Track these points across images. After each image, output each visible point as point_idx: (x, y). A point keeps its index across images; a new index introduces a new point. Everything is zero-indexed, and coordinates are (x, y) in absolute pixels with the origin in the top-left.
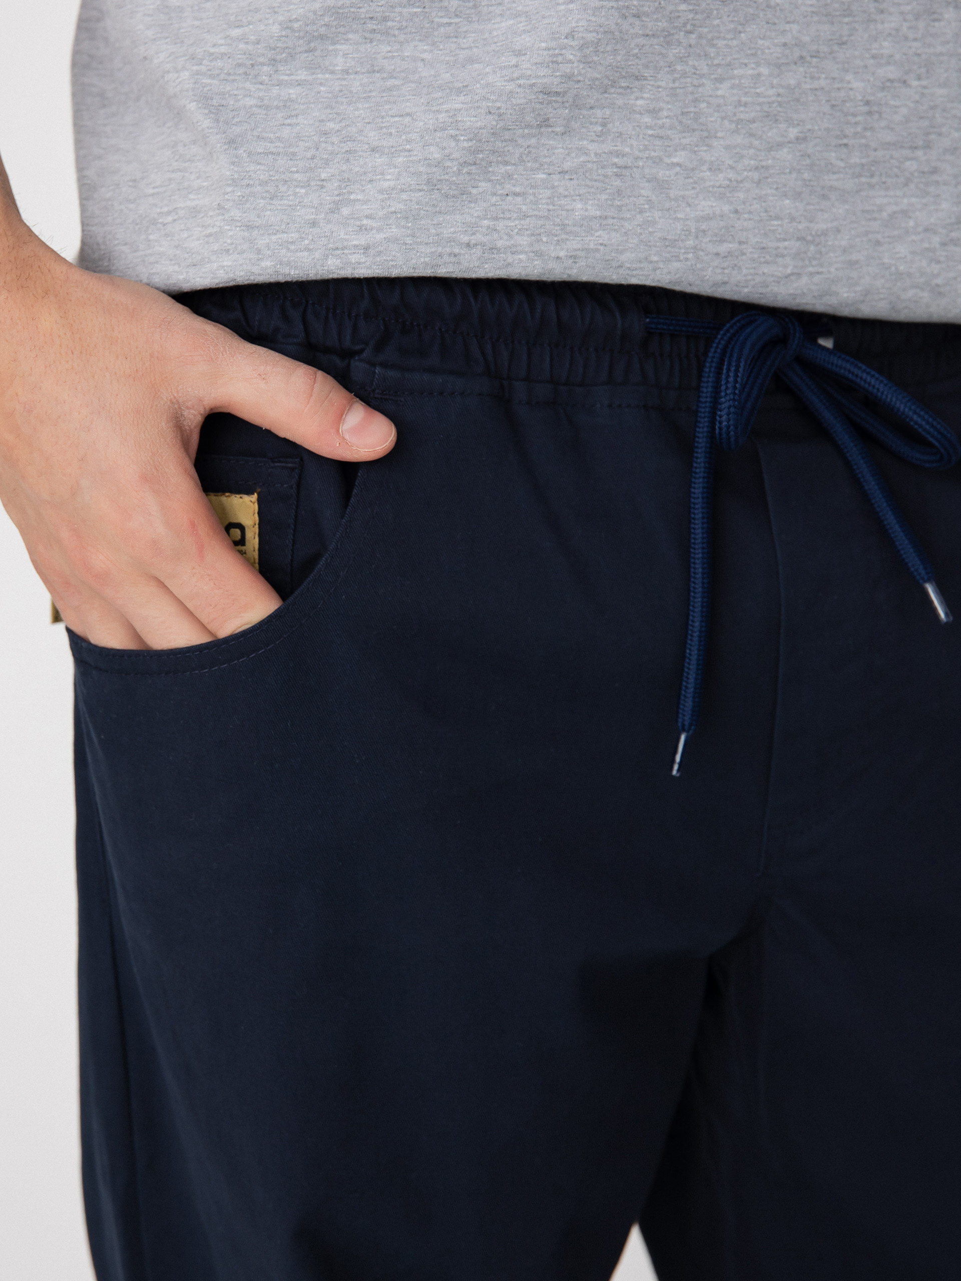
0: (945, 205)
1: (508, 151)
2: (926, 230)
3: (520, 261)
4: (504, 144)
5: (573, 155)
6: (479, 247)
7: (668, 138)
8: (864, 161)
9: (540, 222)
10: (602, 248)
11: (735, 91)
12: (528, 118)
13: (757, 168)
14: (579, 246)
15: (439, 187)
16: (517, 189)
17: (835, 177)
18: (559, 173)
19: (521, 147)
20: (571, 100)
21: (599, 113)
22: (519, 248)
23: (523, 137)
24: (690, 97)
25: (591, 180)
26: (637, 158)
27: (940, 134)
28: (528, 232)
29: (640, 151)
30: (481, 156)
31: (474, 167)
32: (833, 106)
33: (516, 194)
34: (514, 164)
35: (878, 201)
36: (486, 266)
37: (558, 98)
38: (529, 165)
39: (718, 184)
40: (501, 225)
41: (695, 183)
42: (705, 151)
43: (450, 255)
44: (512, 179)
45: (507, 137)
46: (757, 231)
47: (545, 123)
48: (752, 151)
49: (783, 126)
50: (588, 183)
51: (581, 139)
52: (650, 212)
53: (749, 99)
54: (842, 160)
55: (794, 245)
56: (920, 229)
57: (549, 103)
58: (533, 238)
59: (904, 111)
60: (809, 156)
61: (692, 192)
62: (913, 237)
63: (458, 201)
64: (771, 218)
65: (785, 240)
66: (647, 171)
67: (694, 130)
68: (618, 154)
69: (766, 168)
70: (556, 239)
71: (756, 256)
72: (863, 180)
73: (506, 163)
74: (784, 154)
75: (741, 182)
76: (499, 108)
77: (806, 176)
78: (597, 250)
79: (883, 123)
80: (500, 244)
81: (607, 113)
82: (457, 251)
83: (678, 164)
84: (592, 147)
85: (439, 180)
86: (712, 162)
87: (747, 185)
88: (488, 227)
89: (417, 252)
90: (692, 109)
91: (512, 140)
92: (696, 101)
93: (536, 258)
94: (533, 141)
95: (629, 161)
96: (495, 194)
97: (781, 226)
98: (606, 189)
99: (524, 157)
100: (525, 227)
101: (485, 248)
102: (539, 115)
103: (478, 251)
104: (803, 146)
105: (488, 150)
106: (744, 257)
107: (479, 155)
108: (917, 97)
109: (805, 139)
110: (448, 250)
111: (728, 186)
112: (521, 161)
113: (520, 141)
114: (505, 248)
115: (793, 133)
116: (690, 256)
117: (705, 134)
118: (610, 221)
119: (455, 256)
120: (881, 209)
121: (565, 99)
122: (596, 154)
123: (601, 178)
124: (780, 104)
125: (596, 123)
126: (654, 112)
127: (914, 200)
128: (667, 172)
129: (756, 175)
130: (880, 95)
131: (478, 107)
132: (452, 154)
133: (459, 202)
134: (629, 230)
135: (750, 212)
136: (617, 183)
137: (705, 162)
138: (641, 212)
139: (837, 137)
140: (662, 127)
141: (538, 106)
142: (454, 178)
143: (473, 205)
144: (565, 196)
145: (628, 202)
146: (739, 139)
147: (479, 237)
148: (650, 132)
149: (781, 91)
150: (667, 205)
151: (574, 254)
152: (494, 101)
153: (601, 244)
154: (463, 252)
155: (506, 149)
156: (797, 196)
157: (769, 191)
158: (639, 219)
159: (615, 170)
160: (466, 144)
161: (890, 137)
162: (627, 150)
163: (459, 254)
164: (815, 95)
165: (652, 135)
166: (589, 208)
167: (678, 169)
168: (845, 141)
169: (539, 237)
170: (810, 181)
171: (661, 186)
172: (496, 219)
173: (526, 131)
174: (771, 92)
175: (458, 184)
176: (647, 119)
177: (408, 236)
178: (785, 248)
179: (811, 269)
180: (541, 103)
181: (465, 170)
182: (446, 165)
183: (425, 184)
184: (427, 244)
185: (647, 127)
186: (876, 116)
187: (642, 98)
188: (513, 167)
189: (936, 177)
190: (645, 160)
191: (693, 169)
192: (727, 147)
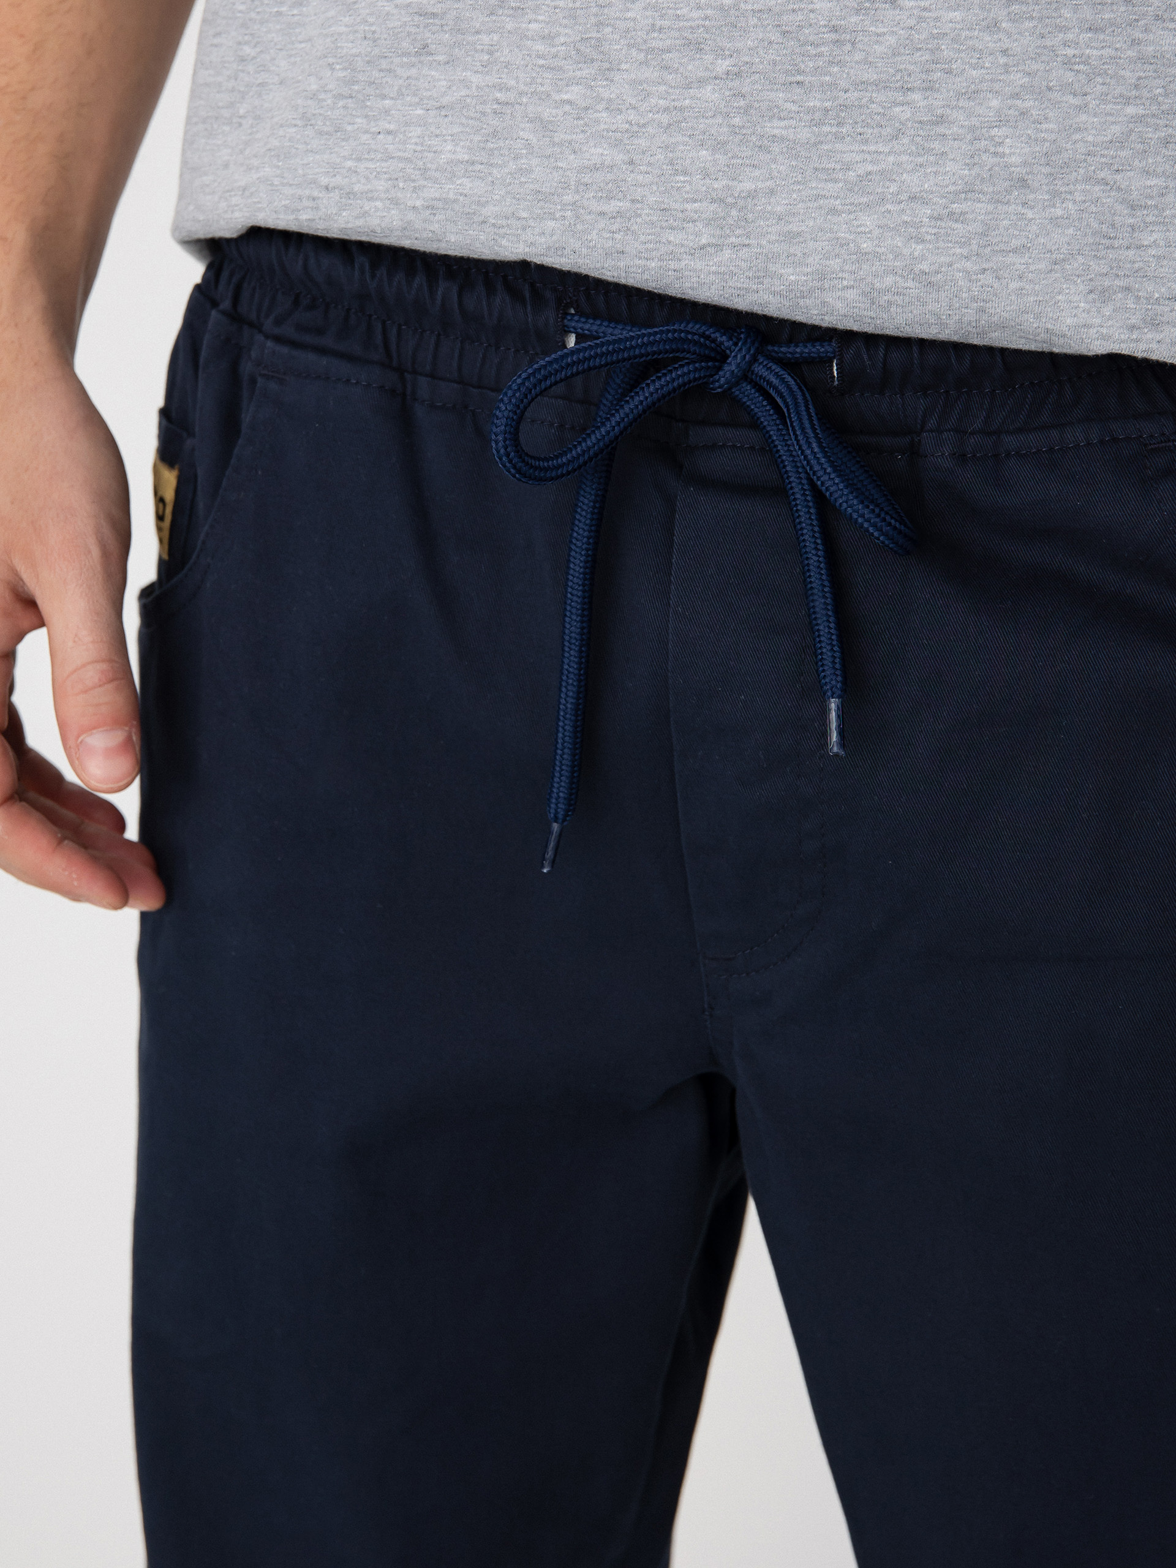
0: (950, 166)
1: (387, 82)
2: (913, 198)
3: (377, 209)
4: (382, 74)
5: (454, 88)
6: (336, 191)
7: (561, 69)
8: (828, 104)
9: (401, 165)
10: (461, 198)
11: (649, 13)
12: (404, 44)
13: (666, 110)
14: (437, 195)
15: (313, 122)
16: (392, 127)
17: (782, 124)
18: (436, 108)
19: (400, 79)
20: (451, 23)
21: (485, 39)
22: (376, 195)
23: (402, 67)
24: (593, 20)
25: (467, 118)
26: (521, 94)
27: (949, 72)
28: (386, 176)
29: (526, 84)
30: (356, 87)
31: (350, 100)
32: (784, 33)
33: (389, 133)
34: (392, 98)
35: (847, 157)
36: (344, 214)
37: (436, 21)
38: (409, 98)
39: (614, 128)
40: (362, 166)
41: (586, 125)
42: (604, 87)
43: (309, 198)
44: (389, 115)
45: (384, 66)
46: (655, 188)
47: (425, 49)
48: (663, 88)
49: (709, 58)
50: (464, 121)
51: (465, 69)
52: (527, 158)
53: (666, 23)
54: (793, 102)
55: (709, 209)
56: (904, 197)
57: (426, 26)
58: (390, 183)
59: (892, 40)
60: (743, 96)
61: (581, 136)
62: (889, 207)
63: (331, 139)
64: (676, 173)
65: (695, 201)
66: (531, 108)
67: (592, 60)
68: (502, 88)
69: (681, 109)
70: (413, 185)
71: (655, 218)
72: (826, 129)
73: (384, 97)
74: (709, 93)
75: (644, 125)
76: (374, 32)
77: (737, 121)
78: (455, 201)
79: (858, 56)
80: (357, 188)
81: (495, 39)
82: (316, 194)
83: (569, 102)
84: (476, 79)
85: (314, 115)
86: (610, 100)
87: (650, 129)
88: (350, 169)
89: (281, 194)
90: (594, 35)
91: (390, 71)
92: (599, 25)
93: (392, 206)
94: (413, 72)
95: (511, 96)
96: (366, 132)
97: (690, 183)
98: (482, 128)
99: (404, 90)
100: (384, 170)
101: (342, 192)
102: (415, 40)
103: (335, 195)
104: (736, 83)
105: (364, 81)
106: (639, 220)
107: (354, 87)
108: (912, 22)
109: (738, 75)
110: (307, 192)
111: (627, 131)
112: (400, 94)
113: (399, 71)
114: (362, 193)
115: (723, 66)
116: (569, 213)
117: (606, 65)
118: (478, 167)
119: (314, 199)
120: (847, 167)
121: (444, 22)
122: (478, 87)
123: (478, 115)
124: (707, 30)
125: (482, 50)
126: (548, 38)
127: (904, 158)
128: (554, 111)
129: (665, 119)
130: (854, 19)
131: (356, 31)
132: (327, 85)
133: (332, 141)
134: (497, 179)
135: (650, 164)
136: (495, 122)
137: (602, 99)
138: (516, 158)
139: (787, 72)
140: (555, 56)
141: (413, 30)
142: (329, 113)
143: (344, 143)
144: (437, 136)
145: (503, 146)
146: (647, 73)
147: (338, 180)
148: (541, 62)
149: (709, 12)
150: (549, 151)
151: (431, 203)
152: (372, 25)
153: (461, 194)
154: (321, 195)
155: (384, 80)
156: (720, 146)
157: (680, 138)
158: (512, 166)
159: (495, 106)
160: (341, 74)
161: (871, 75)
162: (513, 83)
163: (319, 198)
164: (759, 19)
165: (542, 66)
166: (458, 149)
167: (567, 108)
168: (799, 78)
169: (396, 183)
170: (740, 128)
171: (546, 127)
172: (359, 160)
173: (405, 59)
174: (695, 14)
175: (334, 119)
176: (540, 47)
177: (277, 177)
178: (696, 212)
179: (733, 239)
180: (418, 26)
181: (341, 104)
182: (320, 97)
183: (300, 119)
184: (291, 185)
185: (538, 56)
186: (848, 47)
187: (536, 21)
188: (392, 102)
189: (941, 130)
190: (529, 95)
191: (587, 109)
192: (634, 83)
